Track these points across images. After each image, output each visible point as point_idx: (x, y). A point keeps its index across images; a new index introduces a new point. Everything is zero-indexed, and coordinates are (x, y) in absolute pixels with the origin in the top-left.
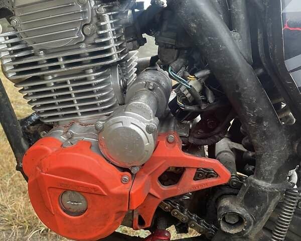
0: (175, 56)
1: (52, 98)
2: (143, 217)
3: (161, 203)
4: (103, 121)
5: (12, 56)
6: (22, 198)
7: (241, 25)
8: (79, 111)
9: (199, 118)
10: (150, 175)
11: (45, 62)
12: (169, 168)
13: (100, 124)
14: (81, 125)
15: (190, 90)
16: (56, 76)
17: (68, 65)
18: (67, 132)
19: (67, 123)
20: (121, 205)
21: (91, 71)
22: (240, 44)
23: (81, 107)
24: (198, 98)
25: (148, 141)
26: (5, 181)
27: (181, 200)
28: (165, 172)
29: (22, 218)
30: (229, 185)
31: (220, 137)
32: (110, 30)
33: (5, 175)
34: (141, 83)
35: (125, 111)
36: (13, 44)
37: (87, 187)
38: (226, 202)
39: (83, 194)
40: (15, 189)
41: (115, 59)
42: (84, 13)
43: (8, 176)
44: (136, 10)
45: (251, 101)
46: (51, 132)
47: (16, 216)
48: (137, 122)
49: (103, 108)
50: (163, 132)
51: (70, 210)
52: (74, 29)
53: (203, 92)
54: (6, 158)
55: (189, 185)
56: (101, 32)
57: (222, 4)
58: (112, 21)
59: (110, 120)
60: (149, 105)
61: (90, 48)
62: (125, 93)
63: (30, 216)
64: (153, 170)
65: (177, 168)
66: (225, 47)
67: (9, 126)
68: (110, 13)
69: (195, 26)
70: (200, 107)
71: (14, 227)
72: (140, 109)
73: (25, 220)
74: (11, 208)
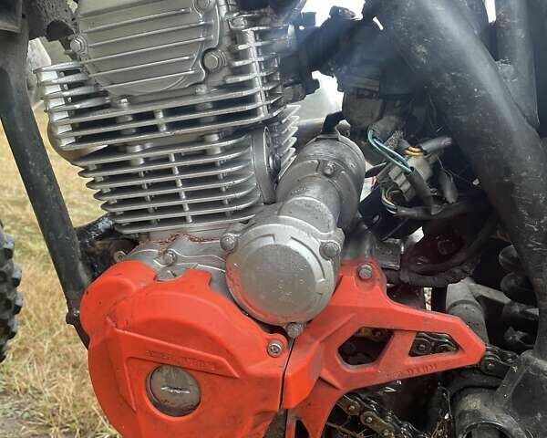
0: (377, 114)
1: (139, 188)
2: (305, 424)
3: (342, 399)
4: (236, 232)
5: (70, 107)
6: (71, 376)
7: (518, 50)
8: (188, 213)
9: (419, 234)
10: (324, 341)
11: (130, 119)
12: (360, 330)
13: (231, 238)
14: (191, 239)
15: (410, 176)
16: (148, 146)
17: (172, 126)
18: (166, 252)
19: (166, 236)
20: (265, 399)
21: (215, 137)
22: (514, 86)
23: (193, 206)
24: (424, 192)
25: (323, 274)
26: (41, 344)
27: (380, 393)
28: (352, 337)
29: (69, 414)
30: (479, 369)
31: (463, 271)
32: (254, 59)
33: (43, 332)
34: (309, 162)
35: (278, 215)
36: (71, 86)
37: (202, 360)
38: (473, 403)
39: (194, 373)
40: (58, 359)
41: (263, 115)
42: (207, 27)
43: (46, 334)
44: (301, 28)
45: (536, 200)
46: (135, 252)
47: (58, 409)
48: (303, 237)
49: (235, 208)
50: (348, 258)
51: (166, 404)
52: (187, 58)
53: (434, 180)
54: (45, 302)
55: (400, 364)
56: (238, 64)
57: (477, 10)
58: (259, 44)
59: (251, 231)
60: (326, 203)
61: (216, 94)
62: (277, 182)
63: (84, 410)
64: (330, 333)
65: (375, 331)
66: (483, 92)
67: (57, 239)
68: (256, 28)
69: (424, 50)
70: (428, 211)
71: (53, 429)
72: (308, 212)
73: (75, 418)
74: (49, 395)
